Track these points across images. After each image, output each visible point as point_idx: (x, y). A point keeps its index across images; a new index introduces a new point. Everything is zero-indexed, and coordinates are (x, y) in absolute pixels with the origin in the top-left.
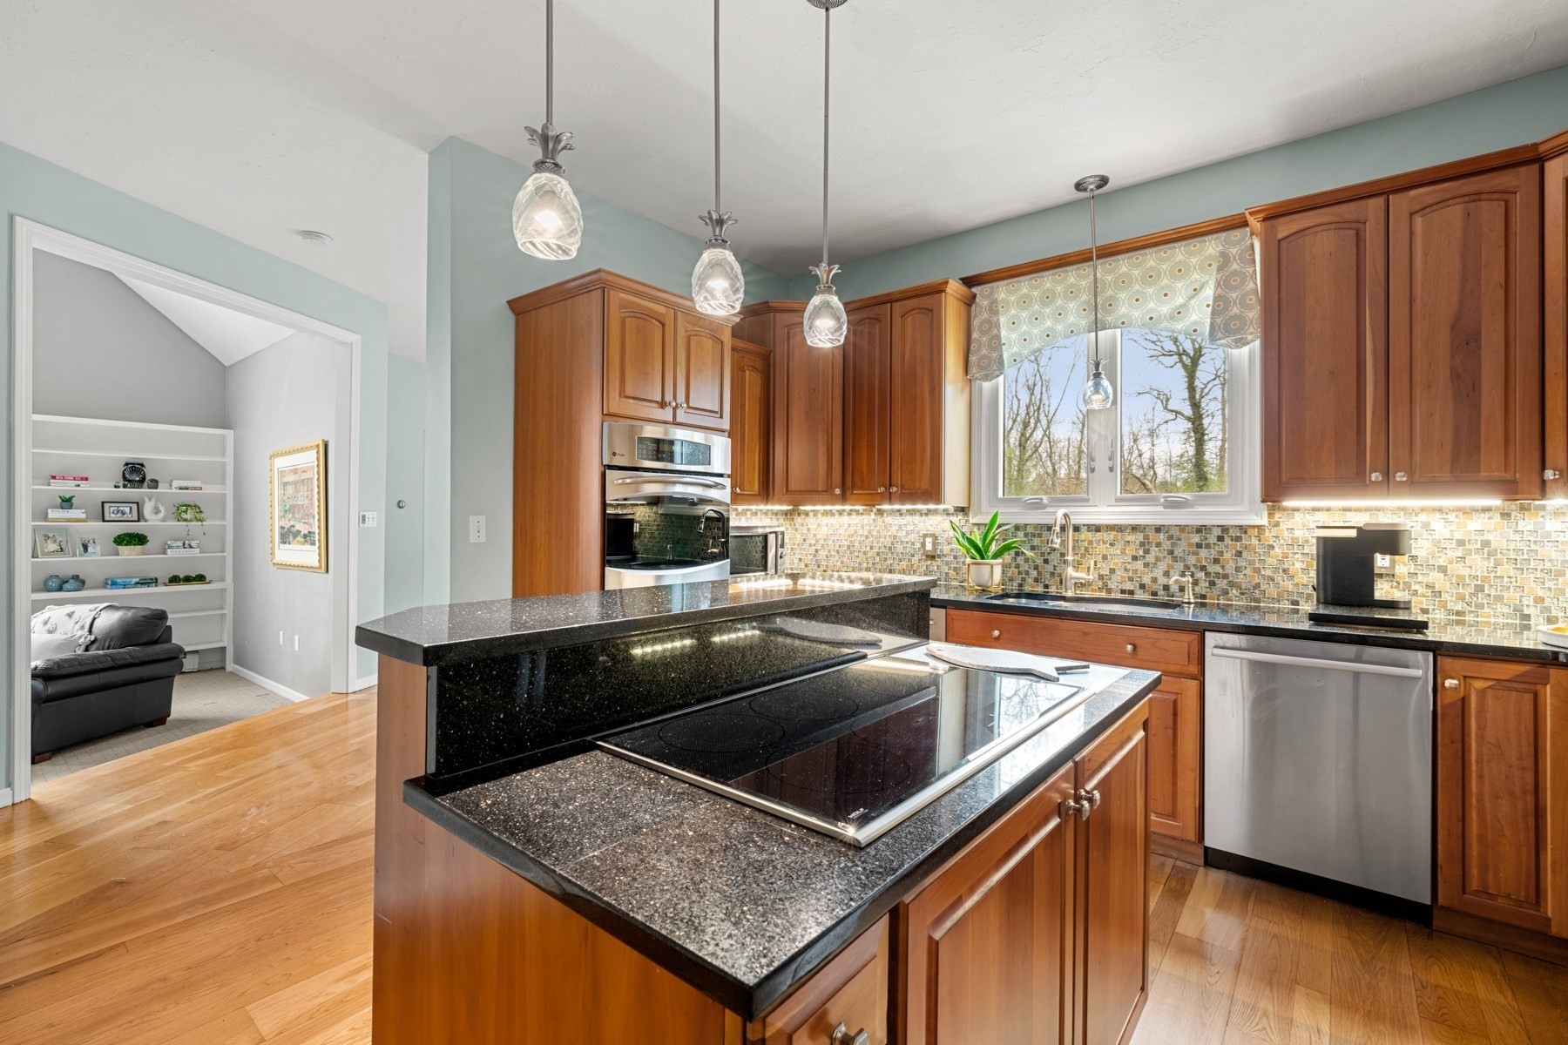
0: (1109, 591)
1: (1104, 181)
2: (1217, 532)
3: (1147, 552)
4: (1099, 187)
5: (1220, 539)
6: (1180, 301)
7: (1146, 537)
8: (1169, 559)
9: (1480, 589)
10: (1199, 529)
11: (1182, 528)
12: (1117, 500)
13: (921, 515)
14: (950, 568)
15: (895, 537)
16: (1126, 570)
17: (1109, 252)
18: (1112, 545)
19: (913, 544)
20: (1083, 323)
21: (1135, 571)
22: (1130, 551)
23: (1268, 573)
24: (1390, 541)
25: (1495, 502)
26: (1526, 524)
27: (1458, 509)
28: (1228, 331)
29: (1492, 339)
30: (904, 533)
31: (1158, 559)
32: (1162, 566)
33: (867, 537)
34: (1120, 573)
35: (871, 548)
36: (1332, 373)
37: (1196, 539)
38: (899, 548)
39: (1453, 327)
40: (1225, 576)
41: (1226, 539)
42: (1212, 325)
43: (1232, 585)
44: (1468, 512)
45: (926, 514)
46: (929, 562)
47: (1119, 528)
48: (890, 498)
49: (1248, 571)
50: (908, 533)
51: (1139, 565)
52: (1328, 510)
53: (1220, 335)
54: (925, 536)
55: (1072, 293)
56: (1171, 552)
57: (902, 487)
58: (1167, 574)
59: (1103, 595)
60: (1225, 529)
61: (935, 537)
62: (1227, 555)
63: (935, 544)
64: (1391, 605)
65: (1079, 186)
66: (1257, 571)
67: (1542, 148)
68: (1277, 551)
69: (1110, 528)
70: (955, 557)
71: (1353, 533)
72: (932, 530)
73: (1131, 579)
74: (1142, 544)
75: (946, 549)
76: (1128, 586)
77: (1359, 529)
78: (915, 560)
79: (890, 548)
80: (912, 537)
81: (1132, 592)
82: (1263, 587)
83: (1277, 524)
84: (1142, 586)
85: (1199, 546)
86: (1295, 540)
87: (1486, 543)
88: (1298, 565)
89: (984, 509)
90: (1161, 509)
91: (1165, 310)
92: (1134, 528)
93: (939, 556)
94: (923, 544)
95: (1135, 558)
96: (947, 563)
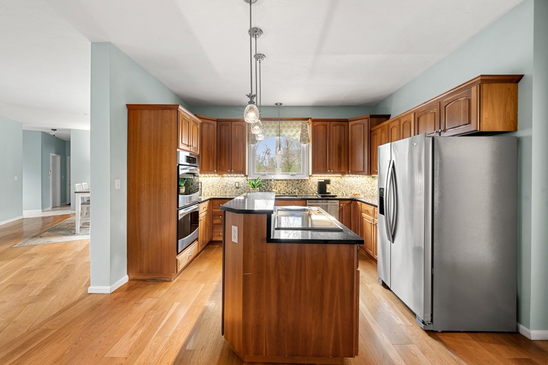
0: (280, 194)
1: (281, 104)
2: (300, 181)
3: (288, 185)
4: (280, 105)
5: (301, 182)
6: (294, 133)
7: (288, 182)
8: (292, 187)
9: (338, 190)
10: (298, 180)
11: (294, 180)
12: (282, 174)
13: (235, 177)
14: (243, 191)
15: (227, 183)
16: (284, 189)
17: (281, 120)
18: (281, 184)
19: (232, 185)
20: (275, 134)
21: (285, 189)
22: (285, 185)
23: (309, 188)
24: (328, 182)
25: (340, 175)
26: (343, 178)
27: (335, 176)
28: (303, 141)
29: (343, 149)
30: (230, 182)
31: (290, 187)
32: (291, 188)
33: (218, 183)
34: (283, 190)
35: (220, 186)
36: (322, 152)
37: (297, 182)
38: (228, 186)
39: (338, 146)
40: (302, 189)
41: (302, 182)
42: (300, 139)
43: (303, 191)
44: (337, 177)
45: (236, 177)
46: (237, 189)
47: (282, 180)
48: (231, 173)
49: (306, 188)
50: (231, 182)
51: (286, 188)
52: (318, 176)
53: (302, 141)
54: (236, 182)
55: (273, 127)
56: (292, 185)
57: (235, 170)
58: (291, 189)
59: (279, 195)
60: (302, 180)
61: (238, 183)
62: (302, 185)
63: (238, 185)
64: (329, 193)
65: (276, 104)
66: (307, 188)
67: (349, 120)
68: (310, 184)
69: (281, 180)
70: (244, 188)
71: (323, 181)
72: (238, 181)
73: (285, 191)
74: (287, 183)
75: (242, 186)
76: (284, 192)
77: (325, 180)
78: (233, 189)
79: (225, 186)
80: (232, 183)
81: (285, 194)
82: (308, 191)
83: (310, 179)
84: (287, 192)
85: (297, 183)
86: (313, 182)
87: (339, 182)
88: (314, 187)
89: (252, 175)
90: (290, 176)
91: (292, 134)
92: (285, 180)
93: (240, 188)
94: (235, 185)
95: (285, 186)
96: (242, 189)
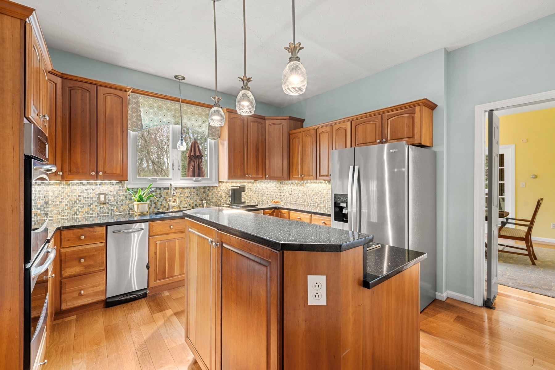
0: (180, 208)
1: (184, 78)
2: (208, 188)
3: (191, 195)
4: (182, 80)
5: (209, 190)
6: (200, 123)
7: (191, 190)
8: (196, 197)
9: (250, 198)
10: (204, 188)
11: (200, 187)
12: (181, 179)
13: (97, 185)
14: (114, 207)
15: (79, 196)
16: (185, 201)
17: (184, 101)
18: (181, 193)
19: (92, 198)
20: (173, 121)
21: (188, 201)
22: (186, 195)
23: (218, 198)
24: (242, 189)
25: (252, 181)
26: (255, 185)
27: (247, 182)
28: (213, 136)
29: (260, 150)
30: (86, 193)
31: (194, 197)
32: (194, 199)
33: (57, 197)
34: (183, 202)
35: (61, 202)
36: (240, 152)
37: (203, 190)
38: (83, 201)
39: (256, 147)
40: (210, 200)
41: (210, 190)
42: (208, 133)
43: (211, 202)
44: (249, 182)
45: (100, 185)
46: (102, 206)
47: (183, 188)
48: (97, 177)
49: (214, 198)
50: (88, 194)
51: (189, 198)
52: (229, 182)
53: (210, 136)
54: (100, 194)
55: (169, 109)
56: (197, 194)
57: (105, 172)
58: (196, 201)
59: (178, 209)
60: (209, 187)
61: (105, 194)
62: (210, 194)
63: (105, 198)
64: (244, 203)
65: (176, 77)
66: (216, 198)
67: (265, 117)
68: (220, 193)
69: (180, 188)
70: (117, 203)
71: (238, 188)
72: (104, 192)
73: (186, 203)
74: (190, 193)
75: (112, 199)
76: (186, 206)
77: (240, 187)
78: (93, 206)
79: (75, 202)
80: (91, 195)
81: (186, 207)
82: (218, 202)
83: (220, 186)
84: (190, 205)
85: (204, 192)
86: (223, 189)
87: (251, 189)
88: (224, 196)
89: (132, 182)
90: (193, 182)
91: (196, 124)
92: (187, 188)
93: (108, 203)
94: (99, 198)
95: (187, 197)
96: (113, 205)
